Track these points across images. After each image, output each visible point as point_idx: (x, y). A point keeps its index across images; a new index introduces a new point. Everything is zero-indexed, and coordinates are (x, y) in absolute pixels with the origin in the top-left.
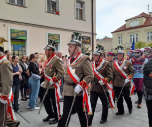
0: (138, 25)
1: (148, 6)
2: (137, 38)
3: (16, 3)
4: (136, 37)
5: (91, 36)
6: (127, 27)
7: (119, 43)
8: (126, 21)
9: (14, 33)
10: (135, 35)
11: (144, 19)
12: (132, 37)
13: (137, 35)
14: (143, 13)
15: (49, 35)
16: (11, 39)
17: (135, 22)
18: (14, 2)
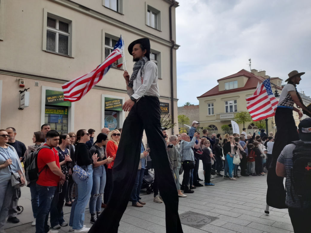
0: (236, 87)
1: (250, 60)
2: (236, 106)
3: (57, 51)
4: (233, 105)
5: (169, 102)
6: (220, 90)
7: (209, 114)
8: (218, 81)
9: (51, 96)
10: (232, 102)
11: (245, 80)
12: (229, 105)
13: (235, 102)
14: (243, 71)
15: (107, 100)
16: (46, 105)
17: (231, 83)
18: (54, 50)
